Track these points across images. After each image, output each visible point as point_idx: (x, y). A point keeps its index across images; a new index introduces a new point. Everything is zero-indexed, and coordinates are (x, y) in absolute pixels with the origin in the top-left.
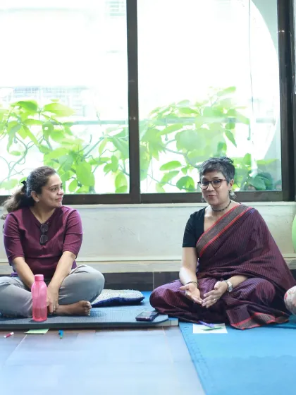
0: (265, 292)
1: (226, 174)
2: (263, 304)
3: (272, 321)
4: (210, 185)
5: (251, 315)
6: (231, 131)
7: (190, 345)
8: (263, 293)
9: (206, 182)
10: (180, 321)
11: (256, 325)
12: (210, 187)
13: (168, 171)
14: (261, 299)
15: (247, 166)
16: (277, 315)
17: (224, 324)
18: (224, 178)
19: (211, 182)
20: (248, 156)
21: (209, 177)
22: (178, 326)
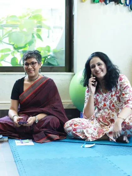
0: (55, 123)
1: (38, 59)
2: (53, 130)
3: (58, 138)
4: (30, 65)
5: (46, 135)
6: (39, 33)
7: (14, 152)
8: (53, 123)
9: (27, 64)
10: (9, 138)
11: (49, 141)
12: (30, 67)
13: (3, 54)
14: (52, 127)
15: (47, 52)
16: (60, 135)
17: (31, 140)
18: (37, 62)
19: (30, 64)
20: (48, 47)
21: (28, 61)
22: (8, 141)
